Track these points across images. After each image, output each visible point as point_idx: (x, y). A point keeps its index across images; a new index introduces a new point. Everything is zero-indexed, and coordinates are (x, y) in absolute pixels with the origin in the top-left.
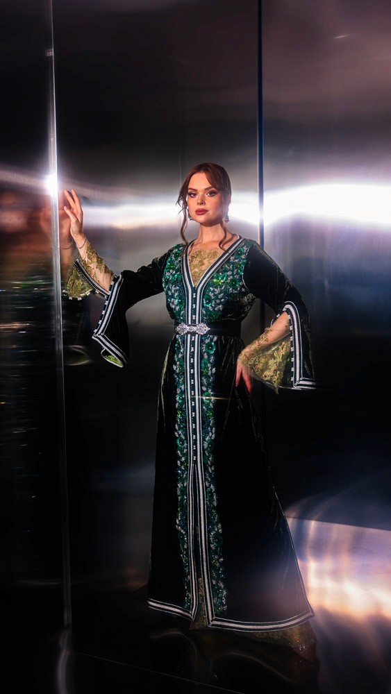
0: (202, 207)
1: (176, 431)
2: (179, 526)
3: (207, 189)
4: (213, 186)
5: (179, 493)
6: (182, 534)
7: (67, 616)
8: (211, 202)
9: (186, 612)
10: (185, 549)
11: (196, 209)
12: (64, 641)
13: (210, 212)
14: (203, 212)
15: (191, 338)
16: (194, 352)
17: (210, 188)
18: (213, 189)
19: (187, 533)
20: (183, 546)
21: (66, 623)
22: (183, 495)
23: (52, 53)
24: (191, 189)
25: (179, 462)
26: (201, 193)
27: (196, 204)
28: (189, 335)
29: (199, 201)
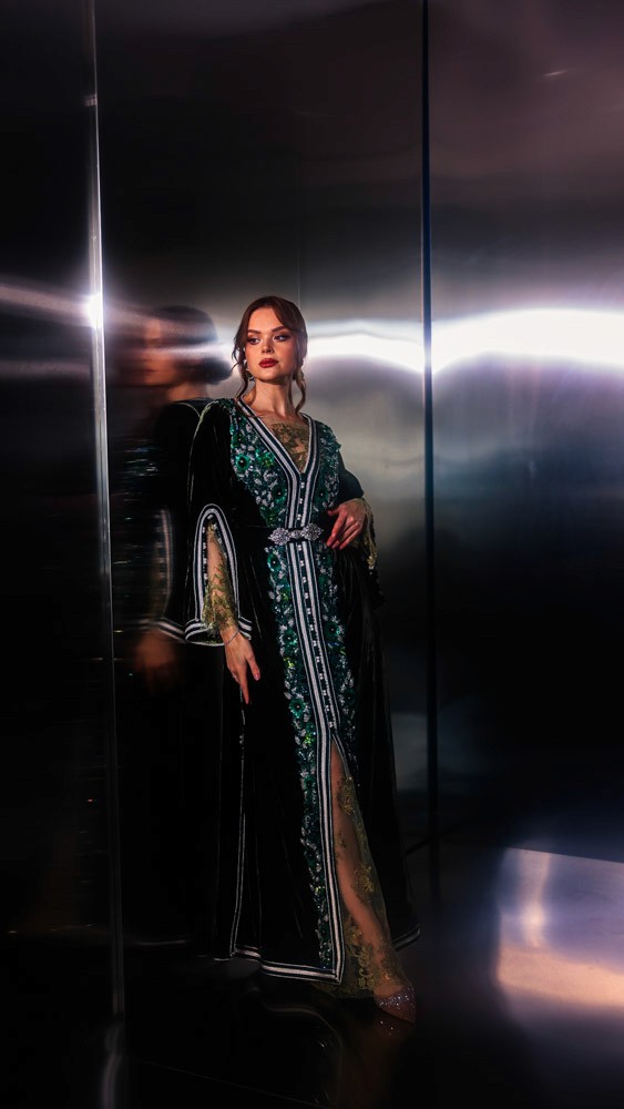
0: (268, 356)
1: (286, 690)
2: (305, 838)
3: (274, 331)
4: (285, 326)
5: (304, 786)
6: (311, 851)
7: (118, 1001)
8: (282, 349)
9: (325, 972)
10: (317, 875)
11: (259, 361)
12: (113, 1038)
13: (282, 364)
14: (272, 363)
15: (295, 548)
16: (304, 568)
17: (280, 328)
18: (285, 330)
19: (319, 847)
20: (314, 868)
21: (115, 1011)
22: (309, 788)
23: (94, 101)
24: (251, 331)
25: (297, 738)
26: (266, 337)
27: (260, 352)
28: (292, 545)
29: (265, 348)
